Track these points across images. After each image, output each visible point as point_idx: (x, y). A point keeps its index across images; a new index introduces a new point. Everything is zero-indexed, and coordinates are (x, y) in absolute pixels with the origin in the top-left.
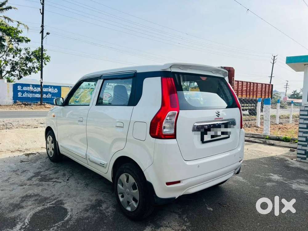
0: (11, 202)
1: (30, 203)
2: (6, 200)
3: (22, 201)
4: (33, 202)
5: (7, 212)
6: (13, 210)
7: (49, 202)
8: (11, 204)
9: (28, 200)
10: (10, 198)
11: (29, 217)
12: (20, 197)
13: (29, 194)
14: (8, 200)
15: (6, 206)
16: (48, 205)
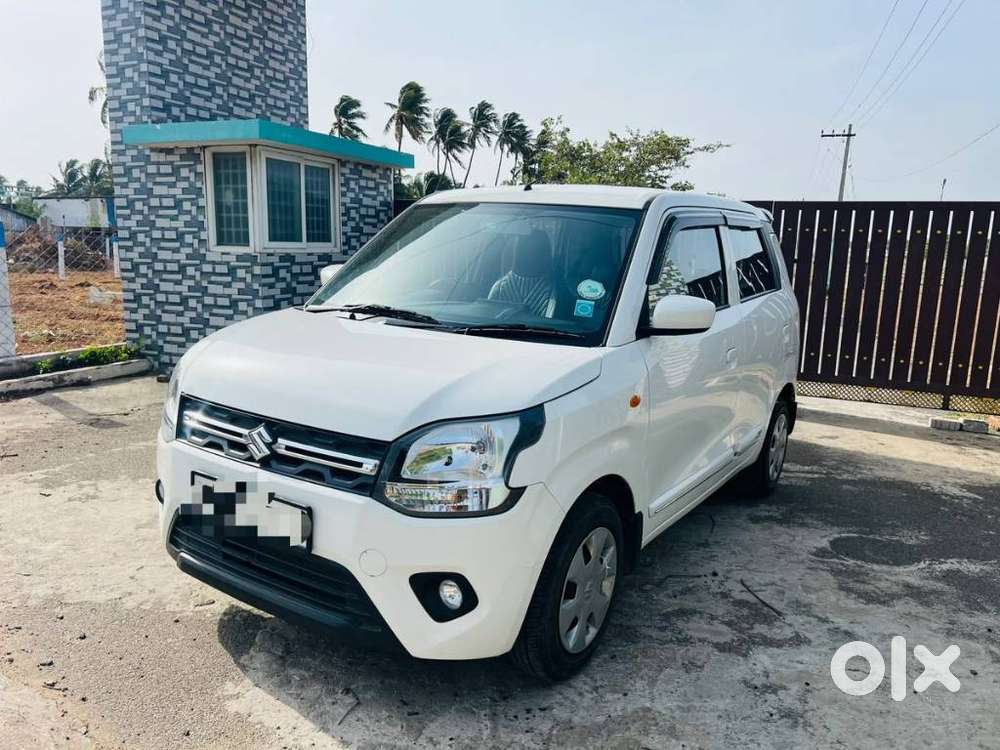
0: (920, 610)
1: (882, 585)
2: (930, 620)
3: (894, 597)
4: (873, 582)
5: (949, 597)
6: (933, 592)
7: (842, 564)
8: (927, 604)
9: (877, 591)
10: (917, 617)
11: (913, 568)
12: (889, 608)
13: (861, 600)
14: (927, 617)
15: (943, 607)
16: (851, 562)
